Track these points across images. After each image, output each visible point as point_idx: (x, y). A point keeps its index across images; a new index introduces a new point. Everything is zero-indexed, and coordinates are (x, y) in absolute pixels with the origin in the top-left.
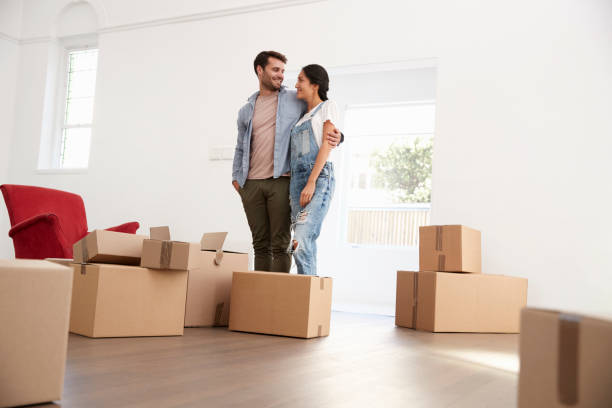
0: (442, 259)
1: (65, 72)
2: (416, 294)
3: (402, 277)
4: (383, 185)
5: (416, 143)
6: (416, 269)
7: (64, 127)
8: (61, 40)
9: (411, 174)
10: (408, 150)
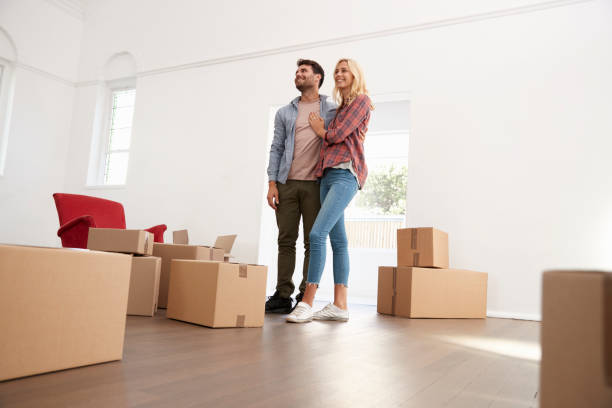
0: (417, 256)
1: (110, 108)
2: (394, 286)
3: (383, 271)
4: (365, 204)
5: (391, 171)
6: (395, 265)
7: (107, 153)
8: (108, 83)
9: (387, 195)
10: (385, 177)
